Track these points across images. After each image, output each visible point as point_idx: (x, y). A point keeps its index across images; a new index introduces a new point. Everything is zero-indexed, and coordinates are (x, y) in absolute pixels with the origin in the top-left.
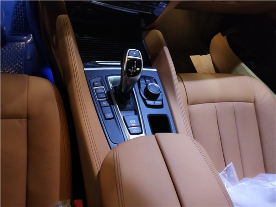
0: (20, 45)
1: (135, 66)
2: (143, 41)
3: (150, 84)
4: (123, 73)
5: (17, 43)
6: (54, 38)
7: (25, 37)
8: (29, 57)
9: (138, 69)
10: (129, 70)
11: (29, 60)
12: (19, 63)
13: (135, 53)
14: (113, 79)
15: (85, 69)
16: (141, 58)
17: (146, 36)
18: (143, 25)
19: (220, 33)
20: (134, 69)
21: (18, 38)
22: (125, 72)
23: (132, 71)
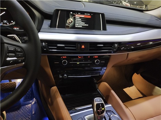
0: (28, 106)
1: (101, 108)
2: (98, 90)
3: (111, 116)
4: (95, 113)
5: (27, 106)
6: (50, 100)
7: (31, 101)
8: (33, 113)
9: (103, 109)
10: (98, 111)
11: (34, 114)
12: (28, 118)
13: (99, 100)
14: (88, 118)
15: (71, 115)
16: (103, 102)
17: (98, 86)
18: (95, 81)
19: (135, 73)
20: (101, 110)
21: (28, 102)
22: (96, 112)
23: (100, 111)
